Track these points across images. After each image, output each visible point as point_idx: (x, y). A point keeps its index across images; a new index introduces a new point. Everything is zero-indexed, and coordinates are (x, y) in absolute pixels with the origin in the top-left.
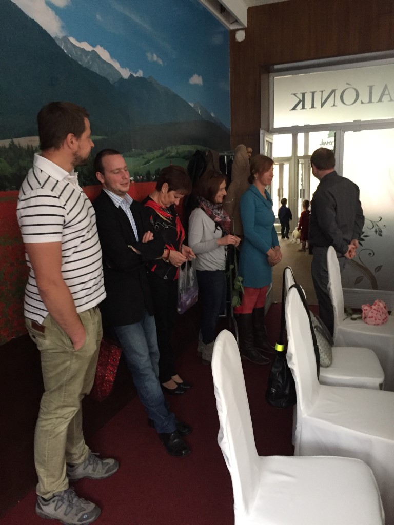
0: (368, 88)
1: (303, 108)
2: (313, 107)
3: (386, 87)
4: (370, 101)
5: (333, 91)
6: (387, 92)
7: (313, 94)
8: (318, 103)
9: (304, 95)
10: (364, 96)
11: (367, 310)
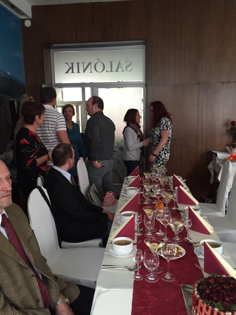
0: (110, 63)
1: (73, 72)
2: (79, 72)
3: (119, 63)
4: (111, 71)
5: (90, 63)
6: (120, 66)
7: (78, 64)
8: (81, 70)
9: (72, 64)
10: (108, 68)
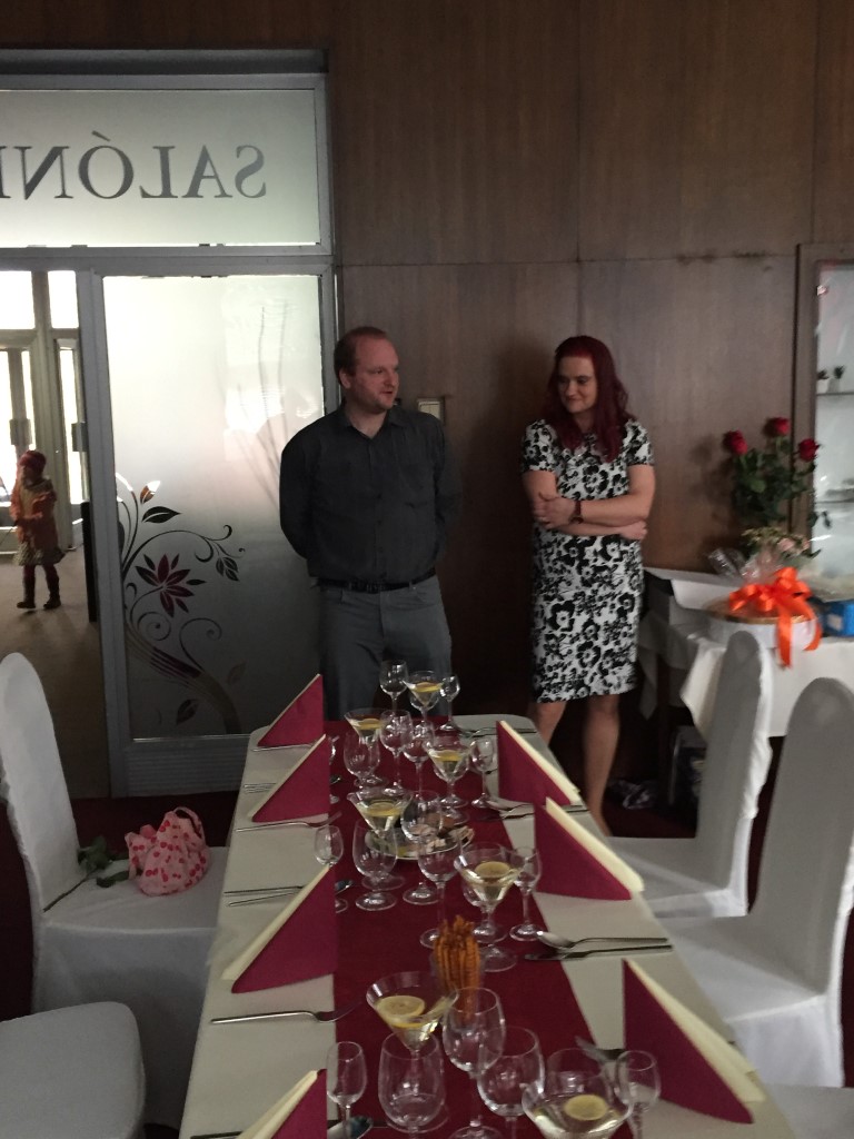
0: (157, 152)
3: (205, 158)
4: (166, 193)
5: (56, 153)
6: (208, 171)
8: (13, 184)
10: (148, 177)
11: (142, 847)
